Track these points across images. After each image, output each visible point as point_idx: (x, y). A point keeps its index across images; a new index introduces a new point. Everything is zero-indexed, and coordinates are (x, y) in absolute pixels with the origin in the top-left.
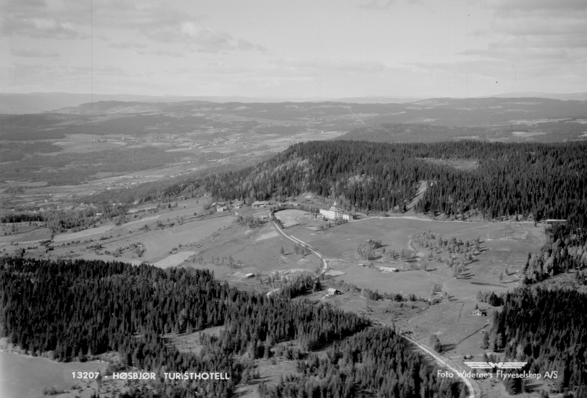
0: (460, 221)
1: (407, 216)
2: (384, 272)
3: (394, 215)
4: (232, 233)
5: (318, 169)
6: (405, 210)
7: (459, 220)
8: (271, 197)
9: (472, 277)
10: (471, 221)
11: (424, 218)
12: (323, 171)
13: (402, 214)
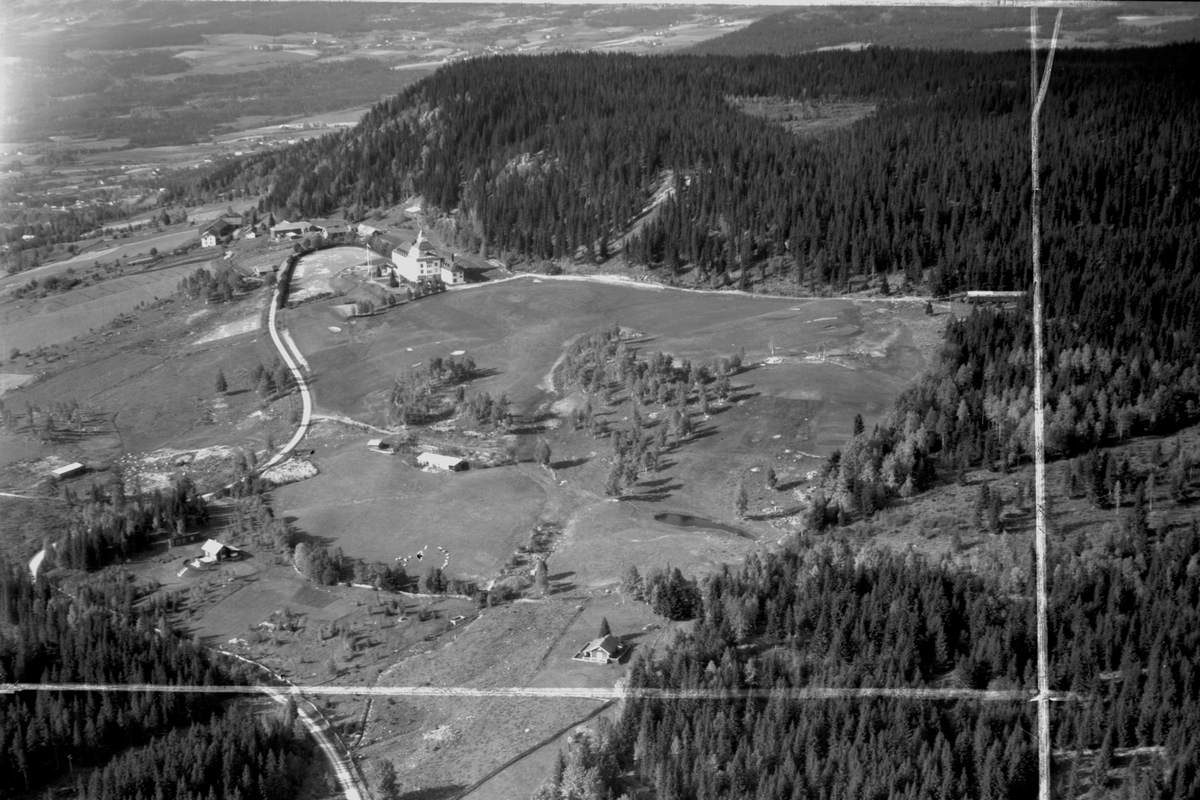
0: (737, 292)
1: (604, 273)
2: (425, 470)
3: (575, 268)
4: (163, 317)
5: (455, 134)
6: (606, 255)
7: (734, 289)
8: (337, 207)
9: (671, 492)
10: (765, 292)
11: (647, 281)
12: (466, 139)
13: (594, 268)
